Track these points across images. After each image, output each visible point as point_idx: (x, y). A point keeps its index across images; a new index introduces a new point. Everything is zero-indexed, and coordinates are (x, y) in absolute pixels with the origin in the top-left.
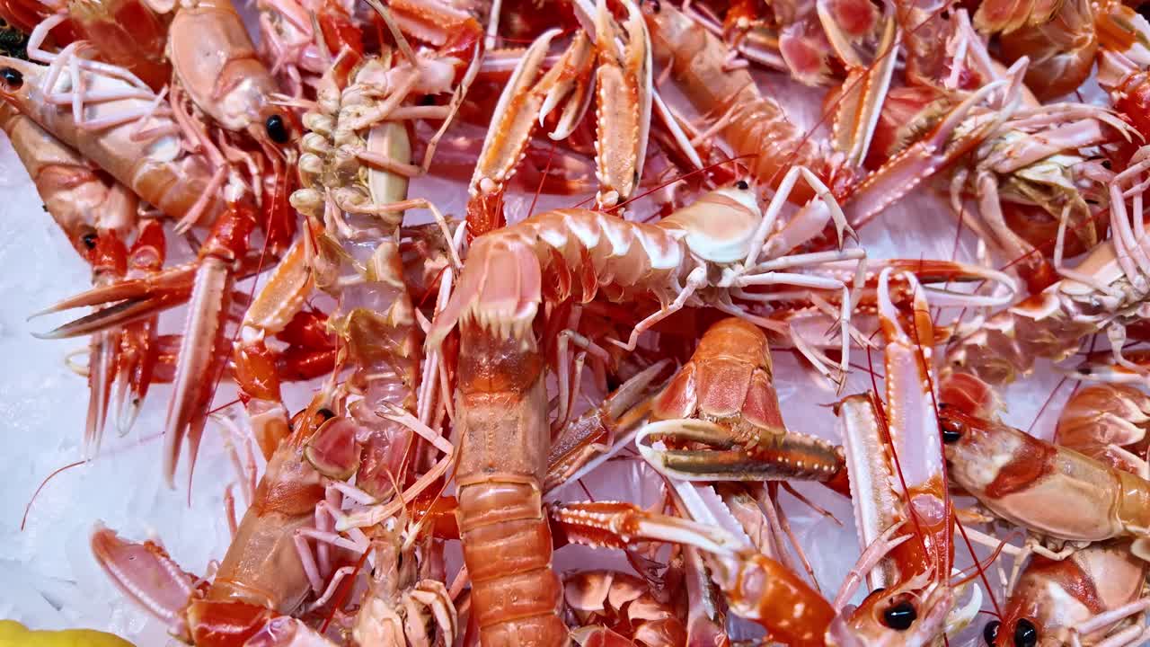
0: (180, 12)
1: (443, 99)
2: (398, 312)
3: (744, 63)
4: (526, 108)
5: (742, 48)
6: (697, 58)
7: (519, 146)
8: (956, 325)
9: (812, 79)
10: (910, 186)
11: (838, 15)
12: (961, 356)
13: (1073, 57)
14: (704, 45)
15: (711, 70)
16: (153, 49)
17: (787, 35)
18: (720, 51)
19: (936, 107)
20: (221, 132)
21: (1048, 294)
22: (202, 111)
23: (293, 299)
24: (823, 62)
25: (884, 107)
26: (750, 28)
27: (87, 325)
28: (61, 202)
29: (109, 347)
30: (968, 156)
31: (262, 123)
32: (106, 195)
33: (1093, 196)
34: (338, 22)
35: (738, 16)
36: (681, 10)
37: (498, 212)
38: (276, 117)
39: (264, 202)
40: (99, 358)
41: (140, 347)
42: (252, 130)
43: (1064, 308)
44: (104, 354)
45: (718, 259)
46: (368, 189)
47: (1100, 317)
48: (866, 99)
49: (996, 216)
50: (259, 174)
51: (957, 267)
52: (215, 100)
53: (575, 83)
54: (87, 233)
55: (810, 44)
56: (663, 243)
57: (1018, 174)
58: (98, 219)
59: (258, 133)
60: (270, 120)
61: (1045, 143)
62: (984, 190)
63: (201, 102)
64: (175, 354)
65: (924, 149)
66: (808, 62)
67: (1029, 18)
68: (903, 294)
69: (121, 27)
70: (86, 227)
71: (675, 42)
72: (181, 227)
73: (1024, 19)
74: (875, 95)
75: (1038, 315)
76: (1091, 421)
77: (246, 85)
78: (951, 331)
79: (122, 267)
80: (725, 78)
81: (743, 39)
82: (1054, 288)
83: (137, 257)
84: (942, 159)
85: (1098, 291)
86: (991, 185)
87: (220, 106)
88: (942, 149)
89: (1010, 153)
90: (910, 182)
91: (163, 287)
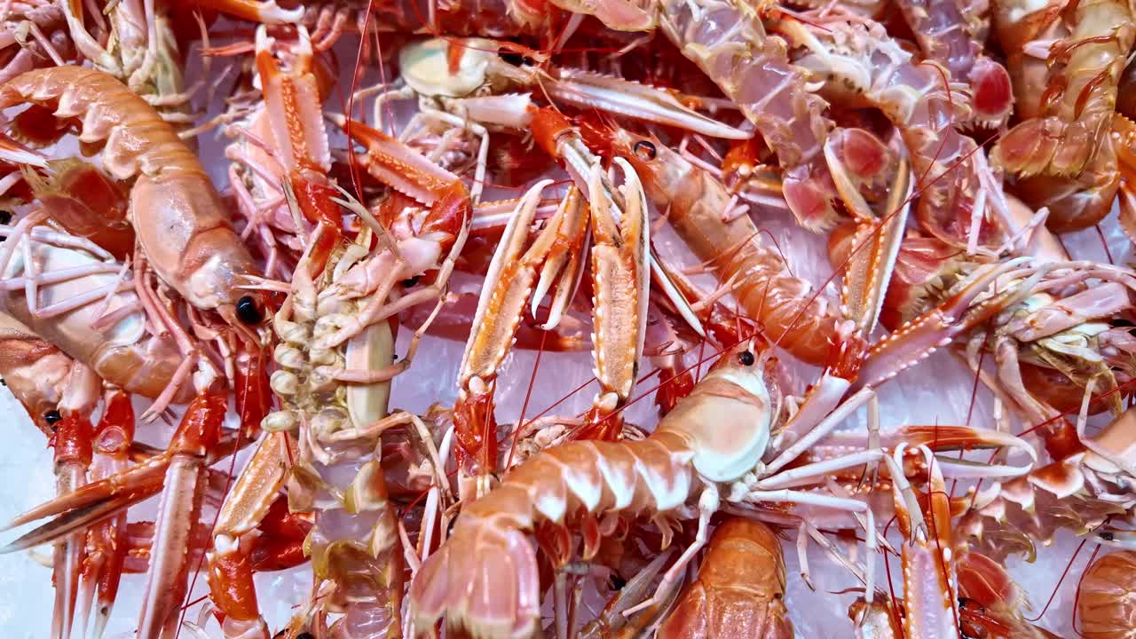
0: (141, 177)
1: (429, 277)
2: (379, 538)
3: (745, 208)
4: (517, 281)
5: (742, 195)
6: (695, 208)
7: (510, 332)
8: (972, 496)
9: (816, 225)
10: (925, 355)
11: (846, 157)
12: (977, 529)
13: (1095, 196)
14: (703, 194)
15: (711, 220)
16: (112, 217)
17: (791, 180)
18: (720, 198)
19: (951, 265)
20: (190, 308)
21: (1069, 466)
22: (167, 285)
23: (269, 497)
24: (829, 204)
25: (898, 262)
26: (752, 176)
27: (49, 534)
28: (20, 379)
29: (75, 546)
30: (988, 322)
31: (232, 303)
32: (68, 368)
33: (1119, 364)
34: (314, 188)
35: (740, 162)
36: (677, 152)
37: (488, 418)
38: (248, 299)
39: (236, 384)
40: (64, 560)
41: (107, 547)
42: (222, 311)
43: (1087, 485)
44: (69, 557)
45: (726, 478)
46: (347, 409)
47: (1128, 498)
48: (878, 259)
49: (1016, 383)
50: (231, 355)
51: (974, 435)
52: (182, 278)
53: (569, 254)
54: (48, 409)
55: (814, 187)
56: (669, 475)
57: (1040, 343)
58: (60, 398)
59: (228, 313)
60: (241, 303)
61: (1069, 313)
62: (1004, 356)
63: (167, 277)
64: (148, 547)
65: (942, 319)
66: (813, 207)
67: (1050, 163)
68: (917, 467)
69: (77, 200)
70: (48, 404)
71: (672, 191)
72: (148, 416)
73: (1045, 163)
74: (887, 253)
75: (1062, 492)
76: (1117, 599)
77: (215, 262)
78: (967, 503)
79: (86, 454)
80: (726, 228)
81: (745, 186)
82: (1077, 458)
83: (103, 440)
84: (960, 327)
85: (1125, 473)
86: (1011, 353)
87: (186, 284)
88: (959, 317)
89: (1032, 322)
90: (926, 350)
91: (131, 486)
